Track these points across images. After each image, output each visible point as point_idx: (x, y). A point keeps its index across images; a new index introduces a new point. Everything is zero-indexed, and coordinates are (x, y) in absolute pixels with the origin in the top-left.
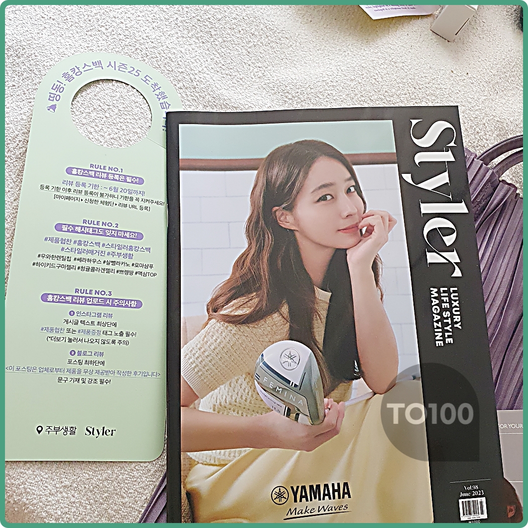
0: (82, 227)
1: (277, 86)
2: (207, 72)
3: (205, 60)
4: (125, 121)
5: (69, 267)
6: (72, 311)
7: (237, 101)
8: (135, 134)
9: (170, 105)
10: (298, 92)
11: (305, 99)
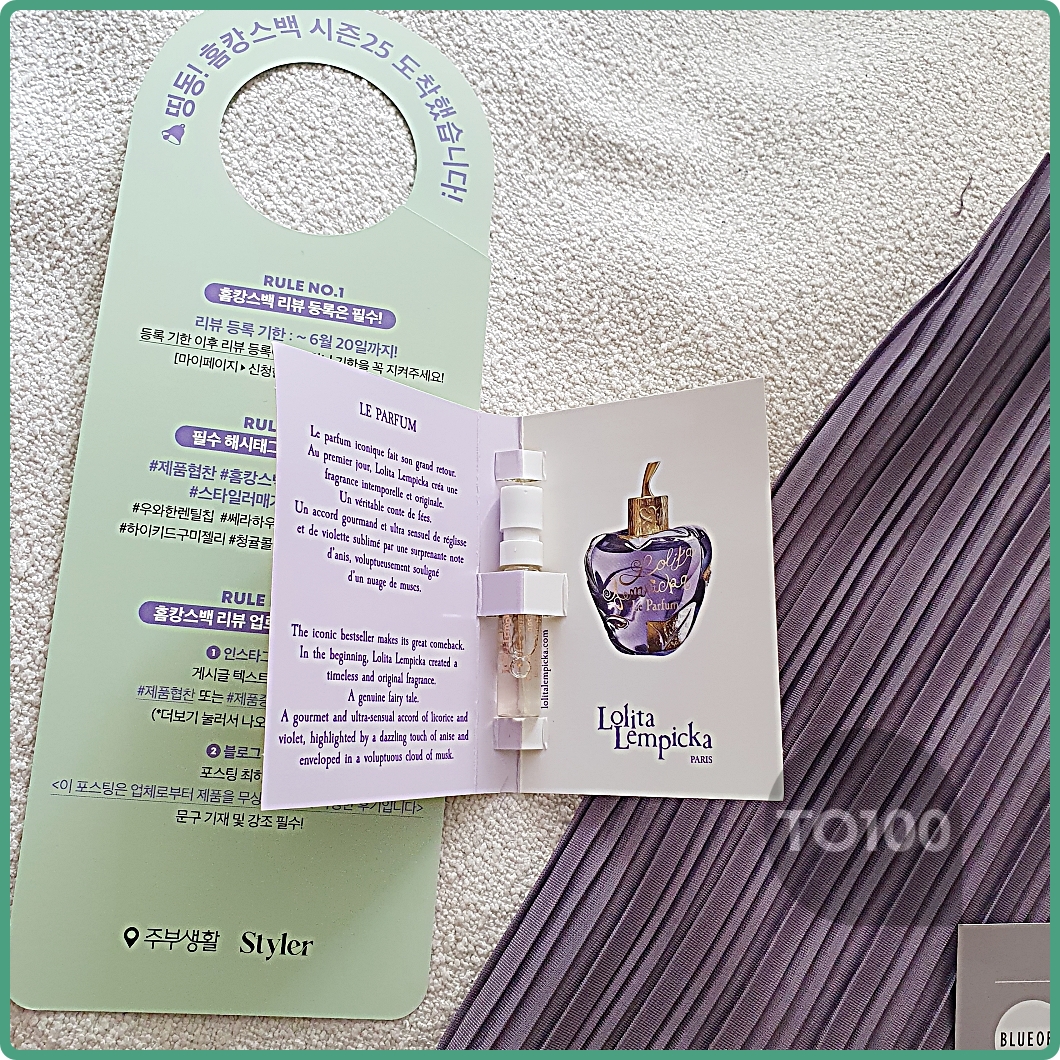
0: (242, 435)
1: (715, 100)
2: (551, 55)
3: (546, 23)
4: (353, 169)
5: (209, 538)
6: (214, 647)
7: (621, 129)
8: (377, 203)
9: (460, 131)
10: (767, 119)
11: (786, 137)
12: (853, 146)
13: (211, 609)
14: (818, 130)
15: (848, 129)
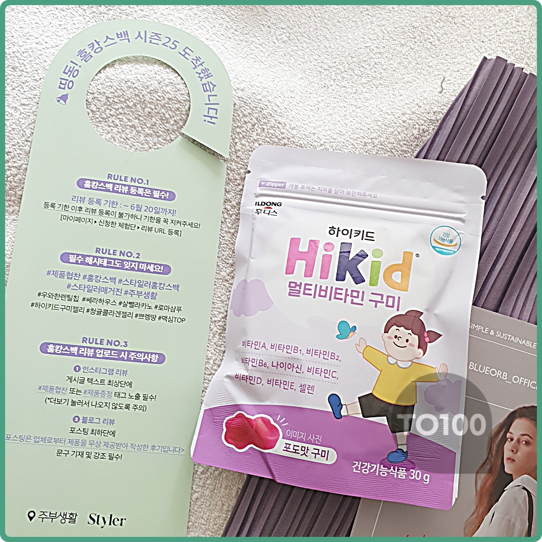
6: (78, 366)
10: (335, 62)
11: (346, 70)
12: (381, 71)
13: (76, 346)
14: (362, 65)
15: (378, 63)
